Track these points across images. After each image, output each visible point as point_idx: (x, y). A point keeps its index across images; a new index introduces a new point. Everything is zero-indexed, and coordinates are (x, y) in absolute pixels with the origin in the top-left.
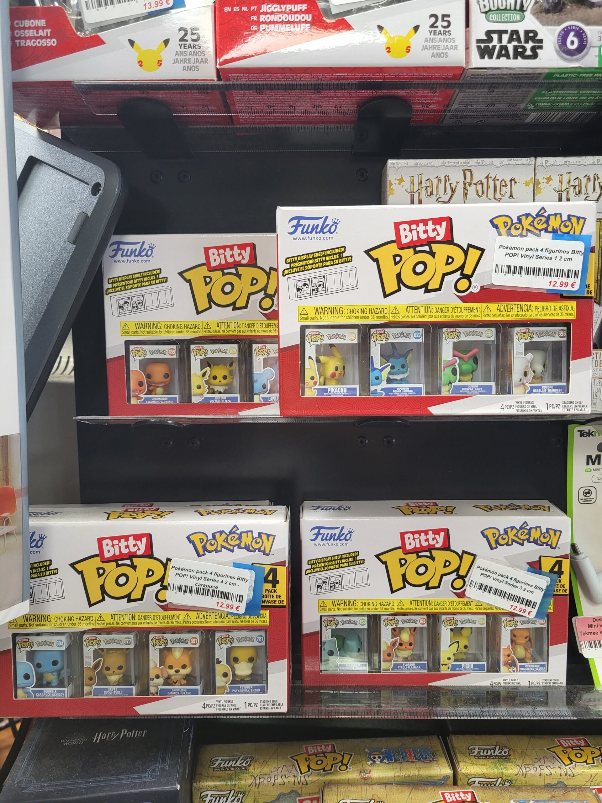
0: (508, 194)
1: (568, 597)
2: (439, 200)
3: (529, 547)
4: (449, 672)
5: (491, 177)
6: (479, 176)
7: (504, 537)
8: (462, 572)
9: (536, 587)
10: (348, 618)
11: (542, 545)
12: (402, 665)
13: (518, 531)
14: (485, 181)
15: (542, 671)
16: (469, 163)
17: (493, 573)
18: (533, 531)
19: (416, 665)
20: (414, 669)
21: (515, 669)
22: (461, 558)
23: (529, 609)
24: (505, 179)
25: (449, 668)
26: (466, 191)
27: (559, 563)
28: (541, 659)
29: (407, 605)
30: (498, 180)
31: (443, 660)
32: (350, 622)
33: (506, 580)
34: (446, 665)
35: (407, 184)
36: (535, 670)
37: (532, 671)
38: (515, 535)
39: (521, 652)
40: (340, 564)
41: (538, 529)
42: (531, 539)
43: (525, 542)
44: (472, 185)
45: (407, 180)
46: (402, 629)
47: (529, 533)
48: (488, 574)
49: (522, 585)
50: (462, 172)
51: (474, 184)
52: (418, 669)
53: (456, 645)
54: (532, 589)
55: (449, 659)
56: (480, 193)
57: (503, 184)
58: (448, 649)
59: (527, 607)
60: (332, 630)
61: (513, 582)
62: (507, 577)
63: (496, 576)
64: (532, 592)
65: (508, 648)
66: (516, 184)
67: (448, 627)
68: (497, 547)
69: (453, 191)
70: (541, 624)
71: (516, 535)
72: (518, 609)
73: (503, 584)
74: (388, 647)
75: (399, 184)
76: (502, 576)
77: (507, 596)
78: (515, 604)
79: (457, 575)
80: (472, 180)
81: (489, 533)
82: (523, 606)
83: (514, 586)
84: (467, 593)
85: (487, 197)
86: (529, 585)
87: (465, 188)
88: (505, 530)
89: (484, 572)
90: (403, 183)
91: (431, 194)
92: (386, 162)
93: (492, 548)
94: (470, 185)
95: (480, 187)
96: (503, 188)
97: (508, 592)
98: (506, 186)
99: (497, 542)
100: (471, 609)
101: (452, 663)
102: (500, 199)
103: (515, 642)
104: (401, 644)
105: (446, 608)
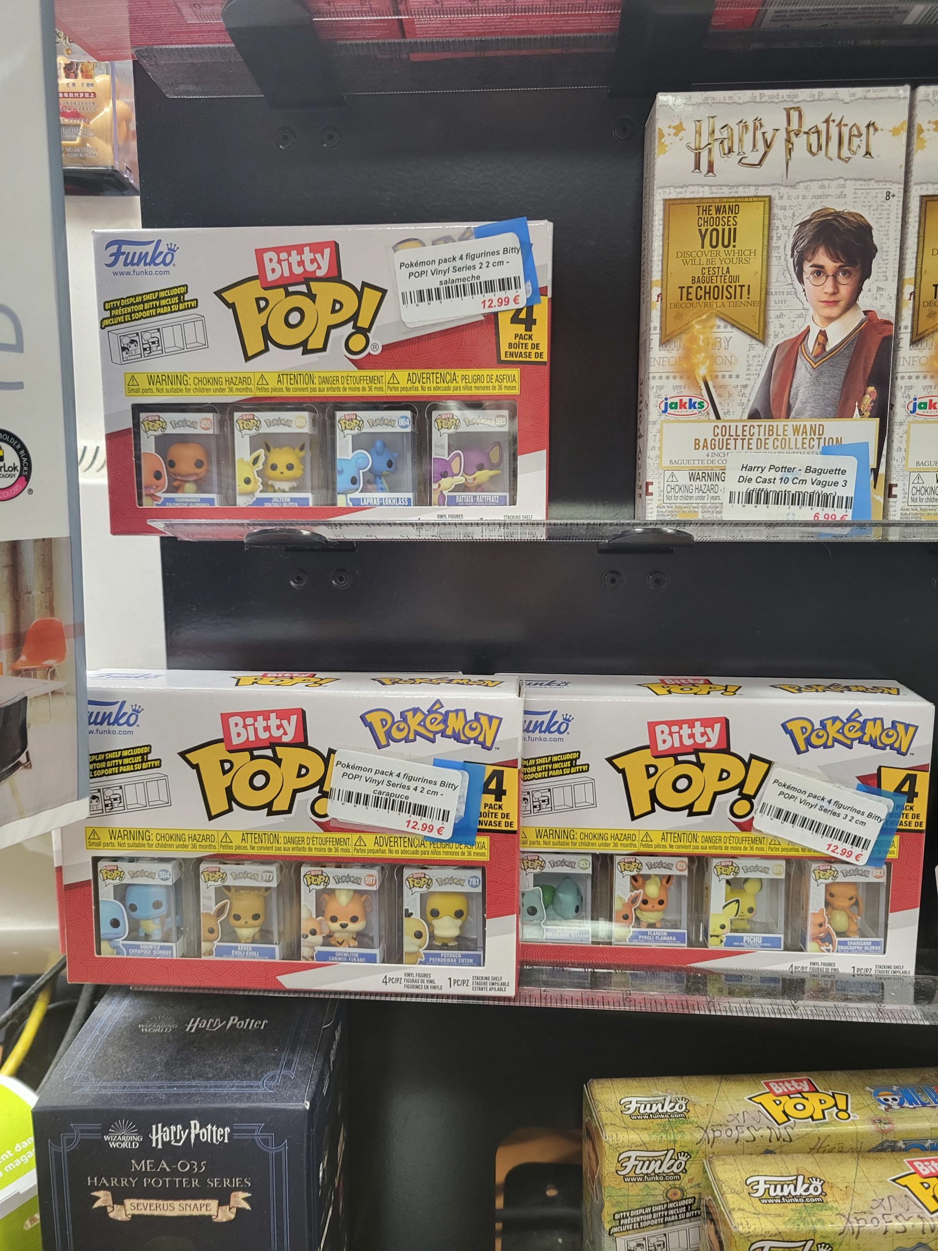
0: (863, 151)
1: (924, 835)
2: (743, 161)
3: (862, 751)
4: (722, 948)
5: (834, 121)
6: (813, 118)
7: (820, 734)
8: (749, 790)
9: (870, 815)
10: (560, 858)
11: (884, 749)
12: (646, 933)
13: (845, 724)
14: (823, 127)
15: (876, 952)
16: (796, 96)
17: (800, 791)
18: (870, 724)
19: (669, 934)
20: (665, 942)
21: (831, 947)
22: (747, 766)
23: (857, 850)
24: (858, 124)
25: (722, 941)
26: (790, 146)
27: (911, 779)
28: (873, 934)
29: (657, 839)
30: (846, 125)
31: (713, 928)
32: (563, 863)
33: (820, 803)
34: (717, 936)
35: (689, 134)
36: (864, 951)
37: (857, 951)
38: (838, 732)
39: (841, 920)
40: (549, 770)
41: (878, 722)
42: (866, 739)
43: (856, 743)
44: (802, 134)
45: (690, 128)
46: (647, 877)
47: (863, 729)
48: (791, 793)
49: (848, 812)
50: (785, 112)
51: (805, 133)
52: (673, 942)
53: (734, 906)
54: (864, 819)
55: (723, 927)
56: (814, 149)
57: (855, 132)
58: (721, 911)
59: (854, 847)
60: (535, 876)
61: (831, 807)
62: (823, 799)
63: (804, 797)
64: (863, 823)
65: (821, 913)
66: (877, 133)
67: (722, 877)
68: (807, 750)
69: (768, 146)
70: (877, 877)
71: (841, 731)
72: (839, 851)
73: (816, 810)
74: (625, 905)
75: (676, 135)
76: (815, 797)
77: (821, 829)
78: (836, 842)
79: (740, 793)
80: (800, 126)
81: (795, 727)
82: (848, 846)
83: (834, 814)
84: (755, 824)
85: (826, 154)
86: (858, 812)
87: (788, 140)
88: (822, 723)
89: (786, 791)
90: (682, 134)
91: (729, 152)
92: (654, 98)
93: (799, 752)
94: (797, 135)
95: (814, 138)
96: (855, 139)
97: (824, 822)
98: (860, 135)
99: (808, 742)
100: (762, 849)
101: (727, 933)
102: (849, 158)
103: (832, 906)
104: (645, 902)
105: (721, 848)
